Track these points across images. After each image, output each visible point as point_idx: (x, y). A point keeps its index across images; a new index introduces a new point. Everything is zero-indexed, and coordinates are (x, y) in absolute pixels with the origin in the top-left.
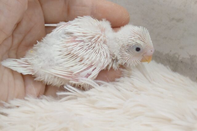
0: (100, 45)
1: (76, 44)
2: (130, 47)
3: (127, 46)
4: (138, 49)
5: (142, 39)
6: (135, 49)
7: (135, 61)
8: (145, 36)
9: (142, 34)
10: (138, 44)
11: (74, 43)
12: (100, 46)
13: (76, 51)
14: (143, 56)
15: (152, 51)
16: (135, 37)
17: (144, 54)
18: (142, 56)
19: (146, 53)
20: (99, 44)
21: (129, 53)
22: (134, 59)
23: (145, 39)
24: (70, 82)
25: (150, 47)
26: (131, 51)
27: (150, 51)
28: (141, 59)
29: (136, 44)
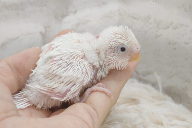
2: (114, 49)
4: (123, 49)
5: (125, 38)
6: (120, 49)
8: (127, 34)
9: (123, 33)
10: (121, 44)
12: (78, 62)
13: (54, 70)
14: (131, 55)
15: (138, 48)
16: (117, 38)
17: (130, 53)
18: (129, 55)
19: (132, 52)
21: (115, 55)
22: (121, 60)
23: (127, 38)
24: (52, 98)
25: (135, 45)
26: (116, 53)
27: (136, 48)
28: (129, 58)
29: (120, 45)
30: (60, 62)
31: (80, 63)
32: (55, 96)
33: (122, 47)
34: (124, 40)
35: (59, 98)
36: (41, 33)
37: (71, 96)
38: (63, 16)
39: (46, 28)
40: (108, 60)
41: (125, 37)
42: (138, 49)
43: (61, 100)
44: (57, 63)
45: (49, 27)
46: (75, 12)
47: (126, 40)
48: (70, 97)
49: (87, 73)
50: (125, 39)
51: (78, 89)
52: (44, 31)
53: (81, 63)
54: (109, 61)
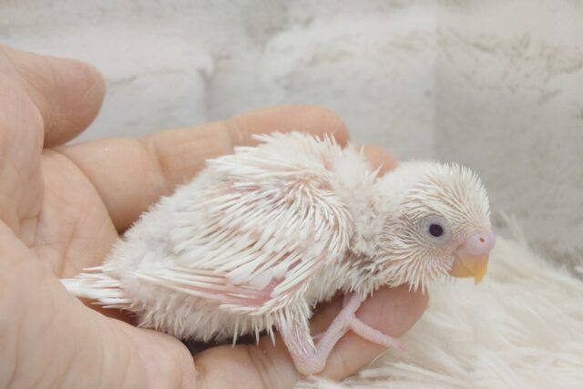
0: (309, 194)
1: (233, 199)
2: (412, 223)
3: (403, 218)
4: (436, 230)
7: (429, 268)
8: (463, 193)
10: (434, 214)
11: (229, 196)
12: (311, 198)
14: (457, 256)
15: (482, 240)
17: (458, 248)
18: (453, 254)
19: (463, 246)
20: (307, 190)
21: (410, 243)
22: (426, 263)
23: (461, 202)
24: (222, 307)
25: (475, 227)
26: (416, 236)
27: (477, 237)
28: (450, 263)
29: (430, 215)
30: (252, 196)
31: (315, 201)
32: (234, 300)
33: (434, 221)
34: (448, 204)
35: (246, 306)
36: (202, 73)
37: (286, 296)
38: (273, 30)
39: (218, 59)
40: (391, 250)
41: (452, 196)
42: (484, 243)
43: (251, 312)
44: (243, 198)
45: (228, 58)
46: (308, 22)
47: (452, 206)
48: (283, 301)
49: (337, 226)
50: (449, 201)
51: (307, 278)
52: (210, 68)
53: (320, 201)
54: (391, 254)
